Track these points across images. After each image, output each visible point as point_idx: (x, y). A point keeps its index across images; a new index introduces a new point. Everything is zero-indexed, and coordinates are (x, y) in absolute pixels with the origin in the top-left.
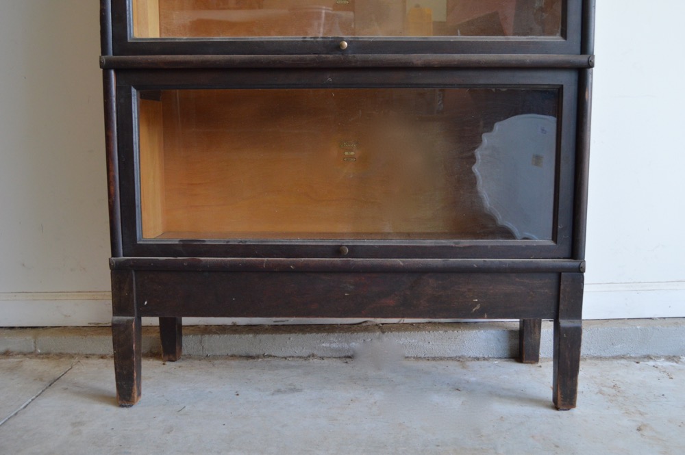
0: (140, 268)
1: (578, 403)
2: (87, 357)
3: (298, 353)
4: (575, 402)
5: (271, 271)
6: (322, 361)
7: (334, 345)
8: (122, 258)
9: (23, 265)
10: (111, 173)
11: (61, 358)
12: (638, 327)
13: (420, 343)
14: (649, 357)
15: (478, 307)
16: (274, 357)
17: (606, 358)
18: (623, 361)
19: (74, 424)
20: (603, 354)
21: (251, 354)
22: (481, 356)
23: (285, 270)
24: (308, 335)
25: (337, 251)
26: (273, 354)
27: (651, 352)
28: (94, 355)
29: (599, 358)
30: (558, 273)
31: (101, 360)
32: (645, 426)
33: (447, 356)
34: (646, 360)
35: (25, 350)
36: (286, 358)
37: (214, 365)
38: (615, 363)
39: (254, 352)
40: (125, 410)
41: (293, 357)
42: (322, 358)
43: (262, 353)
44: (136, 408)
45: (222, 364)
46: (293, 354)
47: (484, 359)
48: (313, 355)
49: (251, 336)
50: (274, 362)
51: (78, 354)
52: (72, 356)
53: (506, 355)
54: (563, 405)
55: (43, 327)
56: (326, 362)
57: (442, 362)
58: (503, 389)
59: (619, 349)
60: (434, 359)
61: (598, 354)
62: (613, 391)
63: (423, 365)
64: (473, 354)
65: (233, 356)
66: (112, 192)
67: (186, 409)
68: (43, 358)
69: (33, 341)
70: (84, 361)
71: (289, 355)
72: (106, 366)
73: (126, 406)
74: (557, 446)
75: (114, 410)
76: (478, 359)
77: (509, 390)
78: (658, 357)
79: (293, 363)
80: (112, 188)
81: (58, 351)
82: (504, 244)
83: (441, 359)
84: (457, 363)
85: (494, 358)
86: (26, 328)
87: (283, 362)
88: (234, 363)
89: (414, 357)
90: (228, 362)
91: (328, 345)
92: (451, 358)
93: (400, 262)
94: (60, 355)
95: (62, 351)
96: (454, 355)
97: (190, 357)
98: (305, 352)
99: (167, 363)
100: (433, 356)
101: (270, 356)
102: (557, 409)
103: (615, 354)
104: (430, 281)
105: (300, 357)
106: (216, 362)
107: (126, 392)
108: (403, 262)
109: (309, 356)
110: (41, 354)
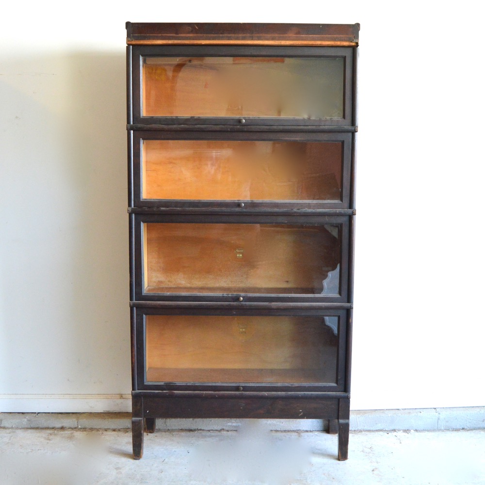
0: (146, 396)
1: (349, 457)
2: (106, 430)
3: (216, 428)
4: (347, 457)
5: (207, 397)
6: (228, 433)
7: (234, 424)
8: (137, 391)
9: (68, 380)
10: (133, 353)
11: (92, 431)
12: (389, 415)
13: (278, 423)
14: (394, 430)
15: (302, 414)
16: (203, 430)
17: (373, 431)
18: (381, 433)
19: (117, 469)
20: (371, 429)
21: (191, 429)
22: (309, 429)
23: (213, 397)
24: (220, 419)
25: (237, 389)
26: (203, 428)
27: (396, 428)
28: (109, 429)
29: (369, 431)
30: (338, 399)
31: (114, 432)
32: (376, 469)
33: (291, 430)
34: (393, 432)
35: (72, 426)
36: (209, 431)
37: (173, 435)
38: (377, 433)
39: (193, 427)
40: (137, 461)
41: (213, 430)
42: (228, 431)
43: (197, 428)
44: (141, 460)
45: (176, 434)
46: (212, 429)
47: (311, 431)
48: (223, 429)
49: (191, 419)
50: (204, 433)
51: (101, 429)
52: (98, 430)
53: (322, 429)
54: (342, 458)
55: (79, 413)
56: (230, 433)
57: (289, 433)
58: (317, 449)
59: (379, 427)
60: (285, 431)
61: (369, 429)
62: (369, 450)
63: (279, 434)
64: (305, 429)
65: (182, 430)
66: (133, 362)
67: (166, 460)
68: (83, 431)
69: (76, 421)
70: (105, 433)
71: (210, 429)
72: (118, 436)
73: (137, 459)
74: (333, 479)
75: (132, 461)
76: (307, 431)
77: (319, 449)
78: (399, 430)
79: (213, 434)
80: (133, 360)
81: (90, 427)
82: (314, 385)
83: (289, 431)
84: (296, 434)
85: (315, 431)
86: (69, 413)
87: (209, 434)
88: (183, 434)
89: (275, 431)
90: (180, 433)
91: (231, 424)
92: (294, 431)
93: (266, 394)
94: (92, 429)
95: (92, 427)
96: (295, 429)
97: (159, 430)
98: (219, 428)
99: (149, 434)
100: (285, 429)
101: (201, 430)
102: (339, 460)
103: (377, 429)
104: (280, 402)
105: (217, 430)
106: (174, 433)
107: (137, 453)
108: (267, 394)
109: (221, 430)
110: (81, 429)
